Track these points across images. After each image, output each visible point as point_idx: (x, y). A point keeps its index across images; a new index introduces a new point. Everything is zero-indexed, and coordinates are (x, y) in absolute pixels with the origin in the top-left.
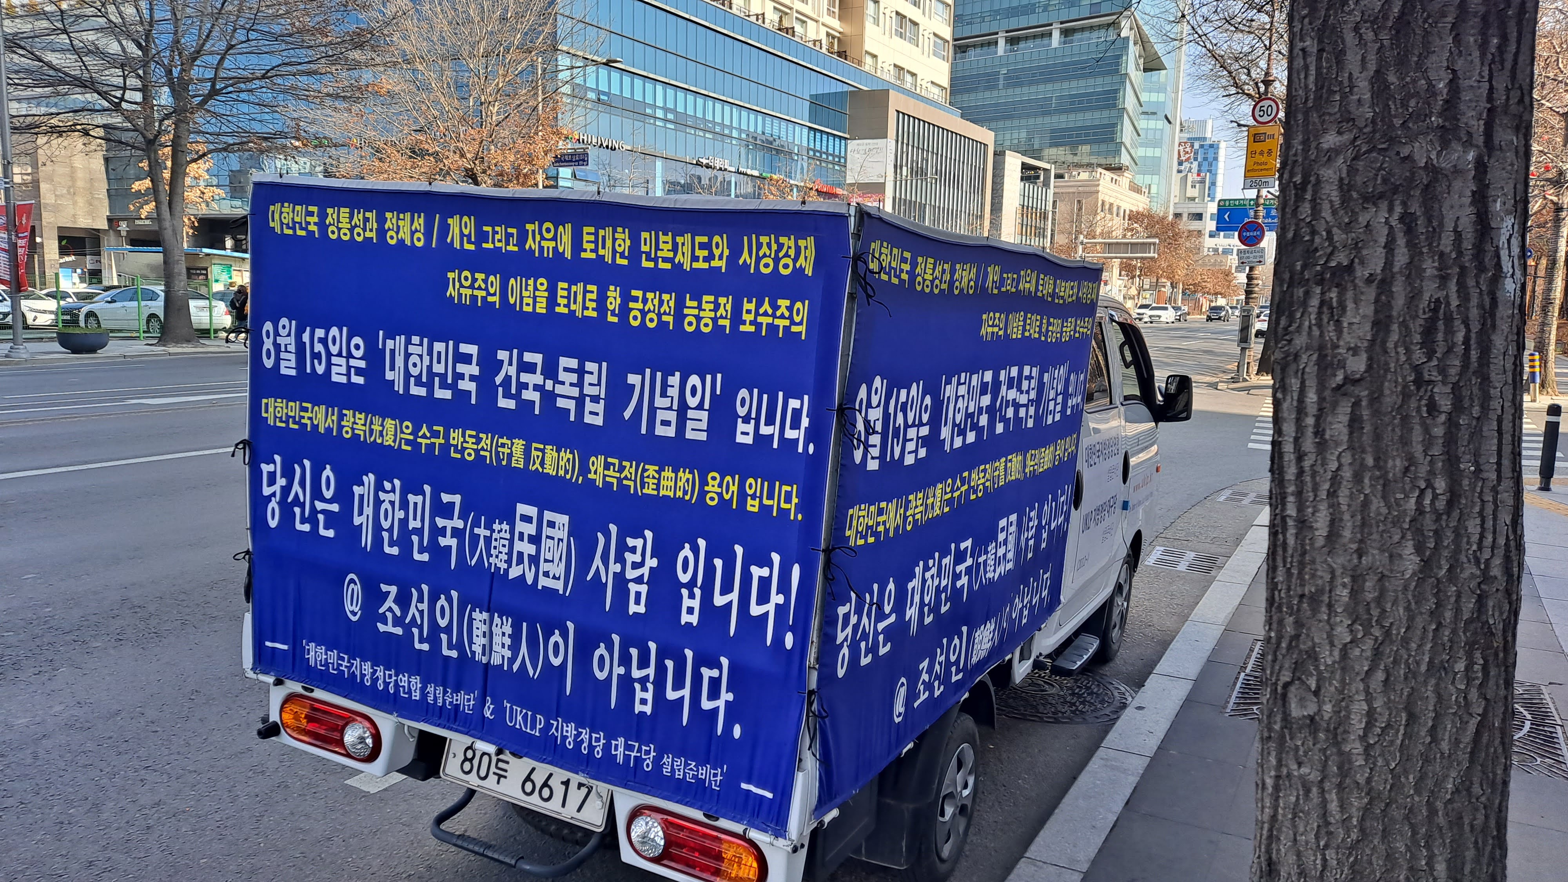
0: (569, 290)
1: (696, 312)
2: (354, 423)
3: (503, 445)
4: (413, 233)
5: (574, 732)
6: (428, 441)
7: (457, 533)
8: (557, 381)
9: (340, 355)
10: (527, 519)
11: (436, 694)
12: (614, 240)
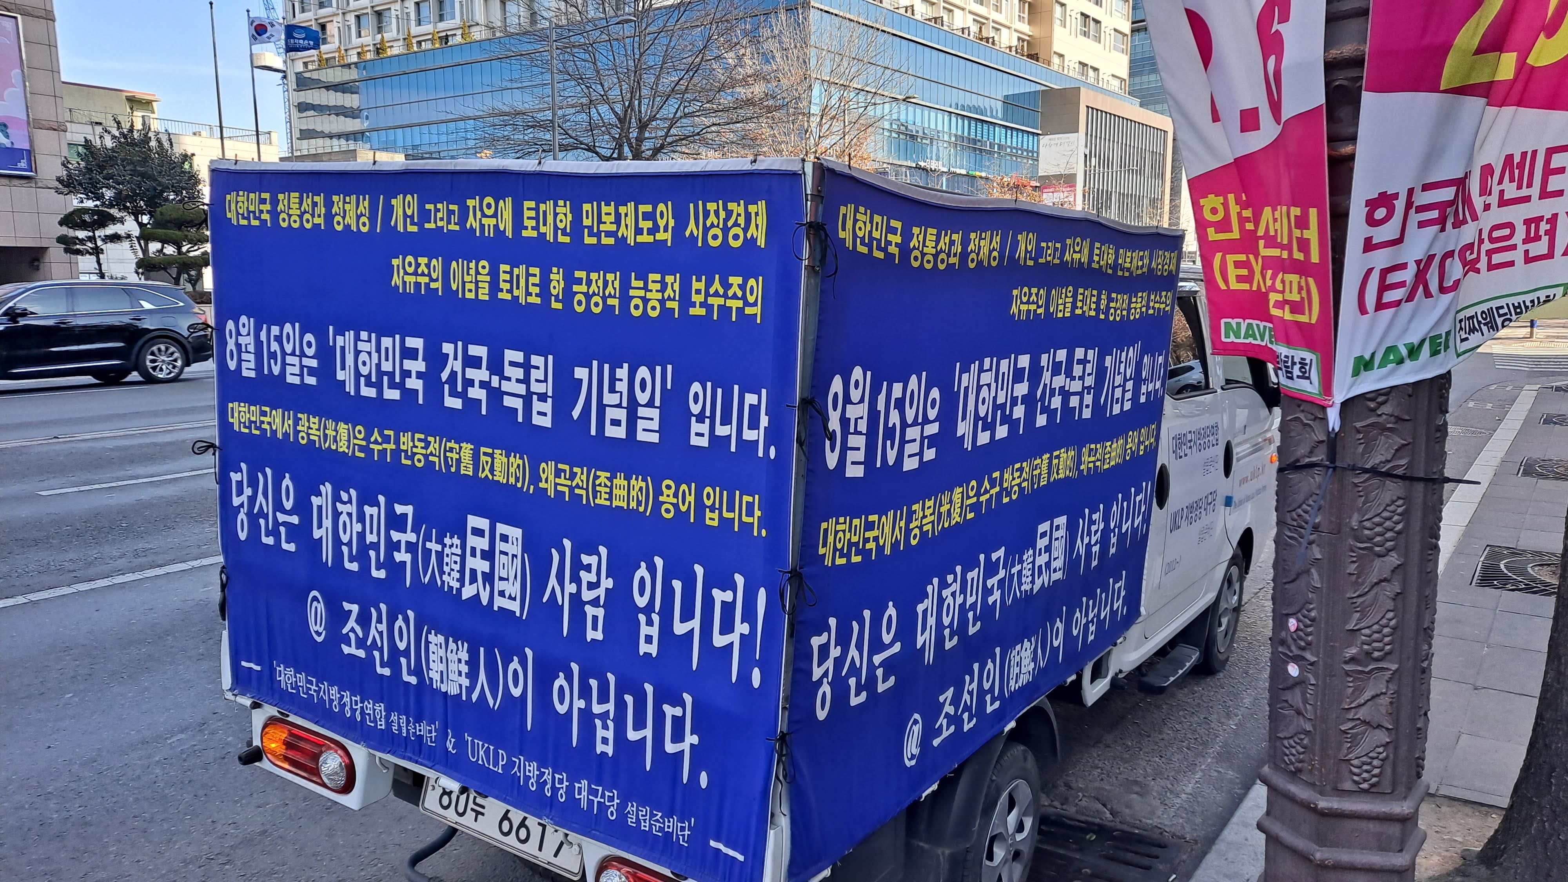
0: (511, 273)
1: (642, 293)
2: (309, 428)
3: (451, 450)
4: (358, 217)
5: (537, 773)
6: (380, 447)
7: (411, 548)
8: (503, 378)
9: (293, 354)
10: (478, 532)
11: (400, 723)
12: (556, 215)
